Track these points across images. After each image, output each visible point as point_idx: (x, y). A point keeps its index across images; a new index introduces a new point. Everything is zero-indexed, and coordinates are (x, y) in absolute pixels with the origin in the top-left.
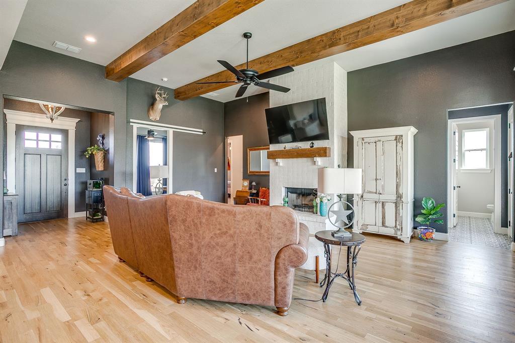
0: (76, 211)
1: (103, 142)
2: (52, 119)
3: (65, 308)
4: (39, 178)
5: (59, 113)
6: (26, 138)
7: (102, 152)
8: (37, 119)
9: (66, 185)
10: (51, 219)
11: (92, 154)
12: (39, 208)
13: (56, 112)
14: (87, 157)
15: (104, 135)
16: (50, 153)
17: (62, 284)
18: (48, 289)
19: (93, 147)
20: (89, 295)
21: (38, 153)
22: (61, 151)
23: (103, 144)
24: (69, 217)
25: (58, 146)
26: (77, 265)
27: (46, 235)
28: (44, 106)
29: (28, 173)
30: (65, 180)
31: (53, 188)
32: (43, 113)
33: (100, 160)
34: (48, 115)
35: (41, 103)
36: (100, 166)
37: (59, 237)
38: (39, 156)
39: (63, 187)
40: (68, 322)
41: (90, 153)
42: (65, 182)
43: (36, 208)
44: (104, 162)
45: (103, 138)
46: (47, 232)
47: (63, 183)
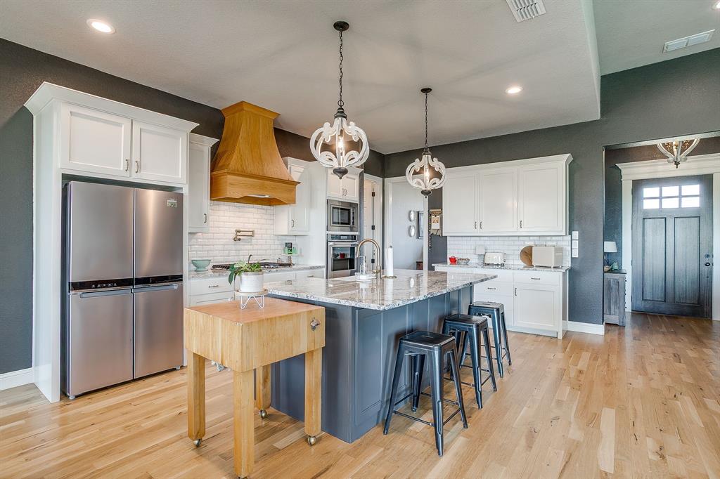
2: (677, 164)
3: (617, 452)
4: (663, 252)
5: (688, 151)
6: (644, 197)
8: (660, 168)
9: (708, 265)
10: (682, 315)
12: (663, 295)
13: (683, 151)
16: (681, 215)
17: (636, 417)
18: (613, 411)
20: (663, 457)
21: (662, 216)
22: (698, 210)
24: (714, 319)
25: (695, 203)
26: (677, 400)
27: (661, 336)
28: (665, 145)
29: (648, 245)
30: (708, 256)
31: (686, 267)
32: (664, 157)
34: (671, 159)
35: (659, 142)
37: (677, 345)
38: (663, 220)
39: (704, 268)
40: (606, 474)
42: (707, 260)
43: (659, 295)
46: (663, 333)
47: (704, 261)
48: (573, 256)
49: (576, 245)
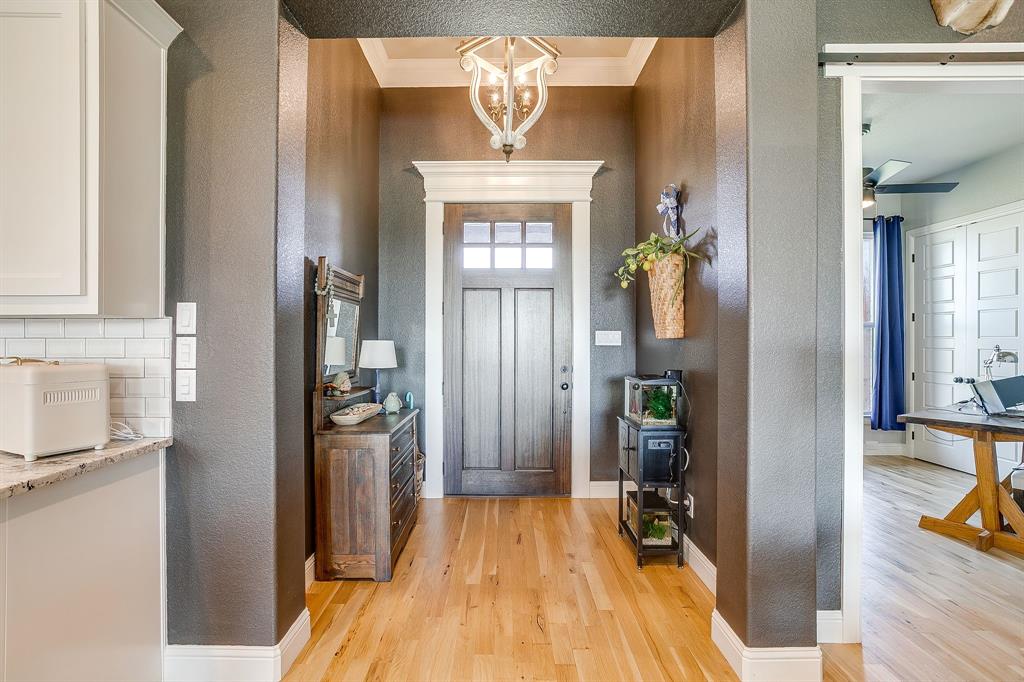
0: (594, 477)
1: (679, 219)
6: (466, 240)
7: (678, 259)
9: (565, 387)
11: (640, 269)
12: (496, 454)
14: (624, 284)
15: (684, 187)
16: (524, 283)
19: (641, 246)
22: (551, 274)
23: (680, 224)
24: (574, 495)
25: (543, 259)
30: (565, 370)
31: (532, 394)
33: (671, 293)
34: (496, 138)
36: (668, 322)
39: (561, 395)
41: (633, 267)
42: (564, 378)
43: (490, 452)
44: (684, 301)
45: (681, 198)
47: (560, 379)
48: (179, 399)
49: (188, 350)
